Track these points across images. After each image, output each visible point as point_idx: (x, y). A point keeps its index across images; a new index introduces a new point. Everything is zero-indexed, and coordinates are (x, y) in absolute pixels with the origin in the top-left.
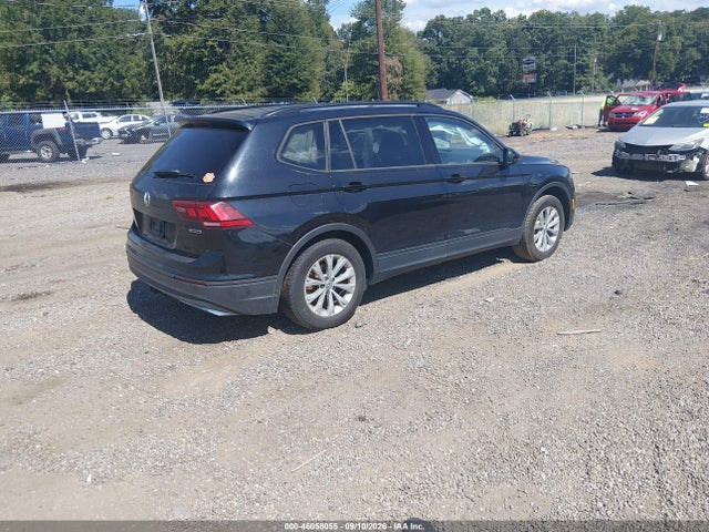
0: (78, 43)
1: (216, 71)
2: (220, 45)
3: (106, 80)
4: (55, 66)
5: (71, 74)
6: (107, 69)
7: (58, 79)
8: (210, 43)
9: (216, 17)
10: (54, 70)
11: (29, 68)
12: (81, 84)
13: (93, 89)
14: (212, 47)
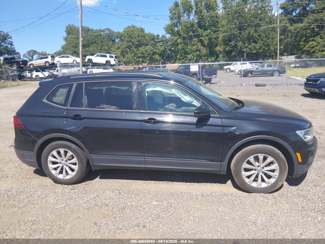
0: (252, 31)
1: (313, 40)
2: (318, 27)
3: (261, 47)
4: (241, 42)
5: (246, 45)
6: (263, 42)
7: (241, 48)
8: (312, 26)
9: (319, 12)
10: (240, 44)
11: (230, 43)
12: (250, 49)
13: (255, 51)
14: (314, 28)
